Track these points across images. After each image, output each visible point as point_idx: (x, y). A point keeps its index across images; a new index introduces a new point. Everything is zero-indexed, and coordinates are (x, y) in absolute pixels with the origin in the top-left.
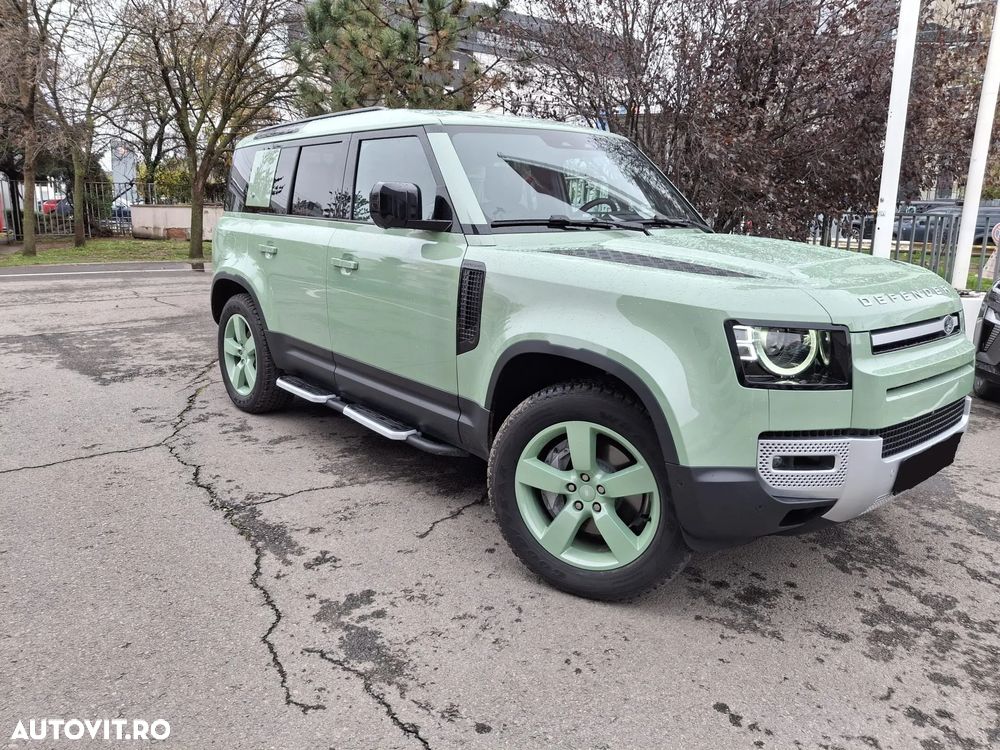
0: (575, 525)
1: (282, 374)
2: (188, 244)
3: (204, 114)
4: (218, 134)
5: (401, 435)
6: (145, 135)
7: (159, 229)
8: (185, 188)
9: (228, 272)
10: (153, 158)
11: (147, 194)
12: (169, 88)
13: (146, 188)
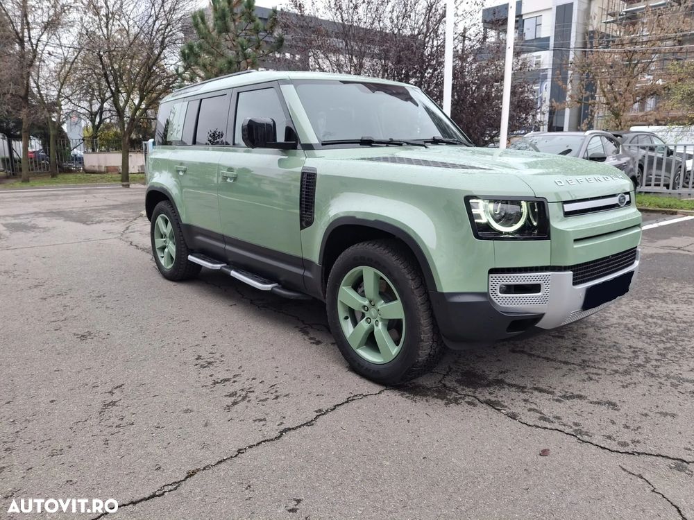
0: (364, 333)
1: (192, 253)
2: (120, 175)
3: (129, 96)
4: (137, 108)
5: (268, 287)
6: (91, 109)
7: (101, 166)
8: (117, 141)
9: (155, 186)
10: (97, 123)
11: (93, 146)
12: (107, 81)
13: (92, 142)
